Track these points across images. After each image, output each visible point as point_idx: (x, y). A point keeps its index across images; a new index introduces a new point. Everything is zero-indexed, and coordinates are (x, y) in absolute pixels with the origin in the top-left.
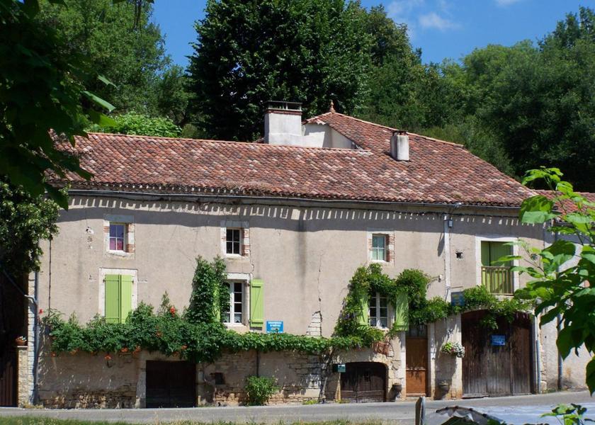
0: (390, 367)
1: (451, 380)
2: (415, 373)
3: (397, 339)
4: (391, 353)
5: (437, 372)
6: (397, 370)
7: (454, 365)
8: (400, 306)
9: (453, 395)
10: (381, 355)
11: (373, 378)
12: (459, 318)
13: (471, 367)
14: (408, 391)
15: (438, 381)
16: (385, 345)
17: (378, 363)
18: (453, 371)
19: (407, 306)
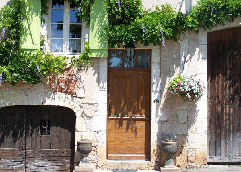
0: (78, 114)
1: (185, 135)
2: (125, 123)
3: (91, 71)
4: (80, 93)
5: (161, 122)
6: (89, 118)
7: (192, 111)
8: (95, 20)
9: (192, 159)
10: (63, 95)
11: (54, 130)
12: (203, 38)
13: (227, 114)
14: (109, 150)
15: (163, 137)
16: (69, 80)
17: (58, 107)
18: (190, 121)
19: (106, 19)
